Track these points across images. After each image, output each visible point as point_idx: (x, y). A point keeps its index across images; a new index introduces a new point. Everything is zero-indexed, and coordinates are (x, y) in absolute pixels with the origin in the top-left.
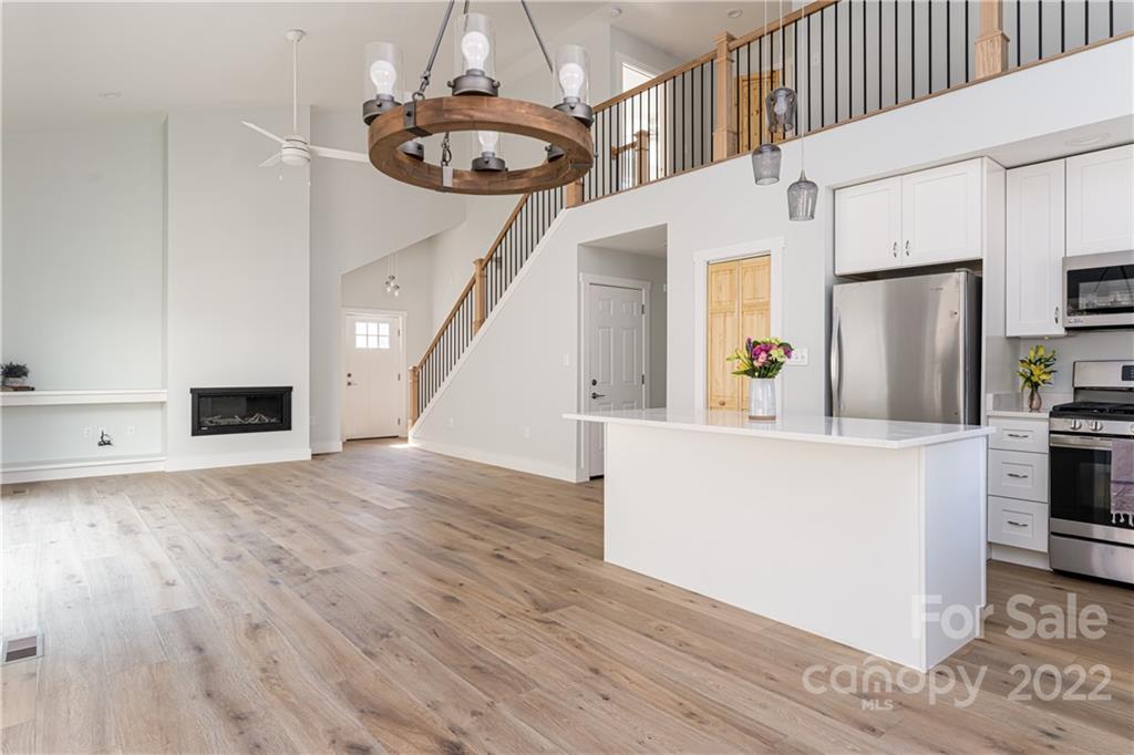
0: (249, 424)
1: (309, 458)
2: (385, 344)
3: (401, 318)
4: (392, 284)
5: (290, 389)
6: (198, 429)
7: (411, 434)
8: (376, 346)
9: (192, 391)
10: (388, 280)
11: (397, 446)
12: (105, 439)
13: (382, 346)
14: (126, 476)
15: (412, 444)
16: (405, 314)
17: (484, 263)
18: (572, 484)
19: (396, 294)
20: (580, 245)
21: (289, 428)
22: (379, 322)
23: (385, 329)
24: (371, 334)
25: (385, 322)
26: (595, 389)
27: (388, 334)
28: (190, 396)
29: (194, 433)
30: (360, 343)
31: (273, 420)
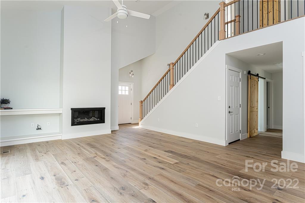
0: (90, 121)
1: (110, 133)
2: (127, 93)
3: (132, 85)
4: (132, 73)
5: (104, 108)
6: (73, 124)
7: (140, 123)
8: (124, 94)
9: (72, 109)
10: (130, 72)
11: (136, 127)
12: (39, 127)
13: (126, 94)
14: (47, 142)
15: (140, 127)
16: (133, 83)
17: (174, 64)
18: (224, 146)
19: (133, 76)
20: (226, 54)
21: (104, 122)
22: (125, 86)
23: (127, 88)
24: (124, 90)
25: (127, 86)
26: (231, 110)
27: (128, 90)
28: (71, 111)
29: (72, 125)
30: (120, 93)
31: (98, 119)
